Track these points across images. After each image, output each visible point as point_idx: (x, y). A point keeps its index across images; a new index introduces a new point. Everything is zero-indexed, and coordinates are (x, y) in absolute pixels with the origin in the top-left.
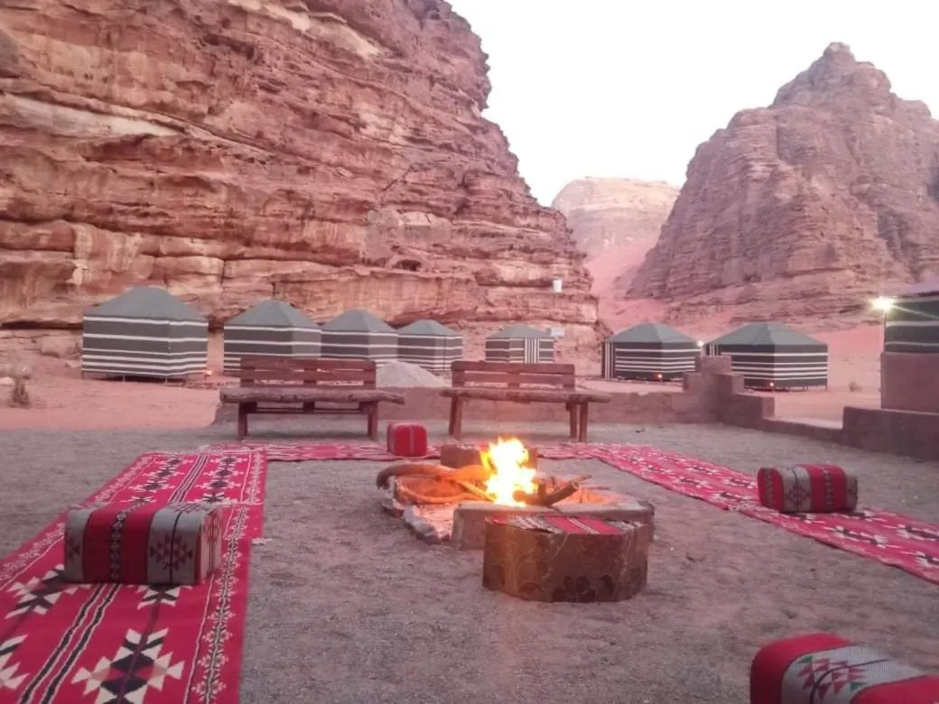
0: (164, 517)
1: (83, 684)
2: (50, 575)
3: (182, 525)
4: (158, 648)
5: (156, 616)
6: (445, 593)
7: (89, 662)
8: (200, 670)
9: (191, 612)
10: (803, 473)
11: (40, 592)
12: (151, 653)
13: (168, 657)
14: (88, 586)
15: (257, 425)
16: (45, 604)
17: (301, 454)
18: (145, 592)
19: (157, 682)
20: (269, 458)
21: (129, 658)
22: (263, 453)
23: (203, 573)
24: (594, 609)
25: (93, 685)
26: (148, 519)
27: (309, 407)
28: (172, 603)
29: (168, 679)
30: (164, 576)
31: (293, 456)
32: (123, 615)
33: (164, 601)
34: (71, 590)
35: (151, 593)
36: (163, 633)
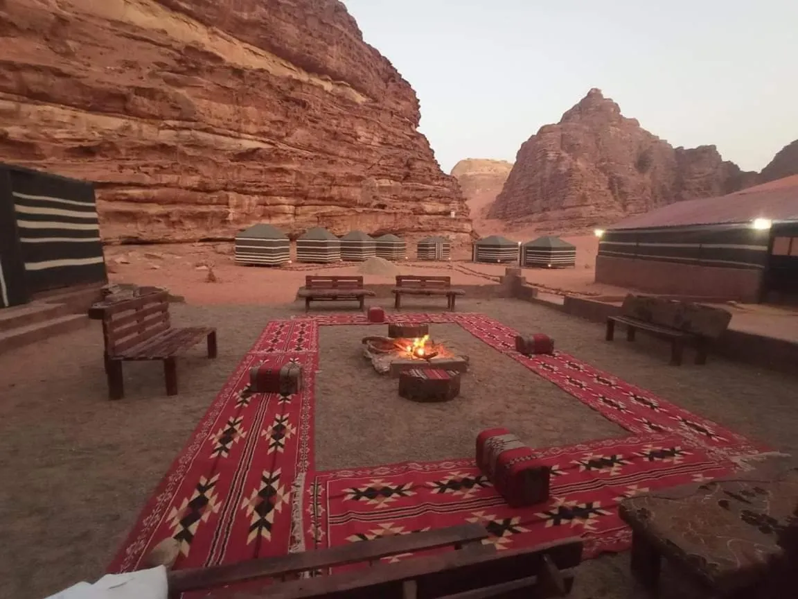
0: (285, 369)
1: (265, 436)
2: (246, 388)
3: (290, 374)
4: (287, 421)
5: (284, 409)
6: (385, 399)
7: (265, 428)
8: (301, 431)
9: (296, 406)
10: (532, 338)
11: (244, 396)
12: (285, 423)
13: (290, 426)
14: (259, 394)
15: (313, 304)
16: (247, 402)
17: (331, 322)
18: (279, 397)
19: (288, 435)
20: (320, 323)
21: (277, 426)
22: (316, 320)
23: (299, 388)
24: (437, 405)
25: (268, 437)
26: (279, 371)
27: (334, 298)
28: (289, 402)
29: (292, 434)
30: (285, 391)
31: (328, 322)
32: (273, 408)
33: (287, 401)
34: (254, 396)
35: (282, 397)
36: (287, 415)
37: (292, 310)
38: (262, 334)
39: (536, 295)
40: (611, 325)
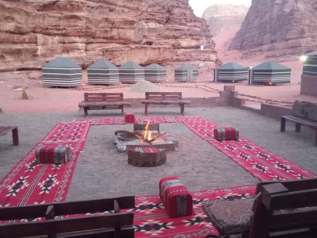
0: (57, 149)
1: (40, 186)
2: (34, 161)
3: (60, 151)
4: (55, 178)
5: (55, 171)
6: (118, 165)
7: (41, 181)
8: (62, 183)
9: (63, 170)
10: (224, 130)
11: (31, 166)
12: (53, 179)
13: (56, 180)
14: (41, 164)
16: (33, 169)
17: (100, 122)
18: (53, 166)
19: (54, 185)
20: (92, 124)
21: (49, 181)
22: (90, 122)
23: (66, 160)
24: (150, 168)
25: (41, 186)
26: (53, 150)
27: (104, 107)
28: (59, 168)
29: (56, 185)
30: (58, 162)
31: (98, 123)
32: (48, 171)
33: (57, 168)
34: (38, 165)
35: (55, 166)
36: (56, 175)
37: (75, 116)
38: (51, 131)
39: (244, 103)
40: (283, 121)
